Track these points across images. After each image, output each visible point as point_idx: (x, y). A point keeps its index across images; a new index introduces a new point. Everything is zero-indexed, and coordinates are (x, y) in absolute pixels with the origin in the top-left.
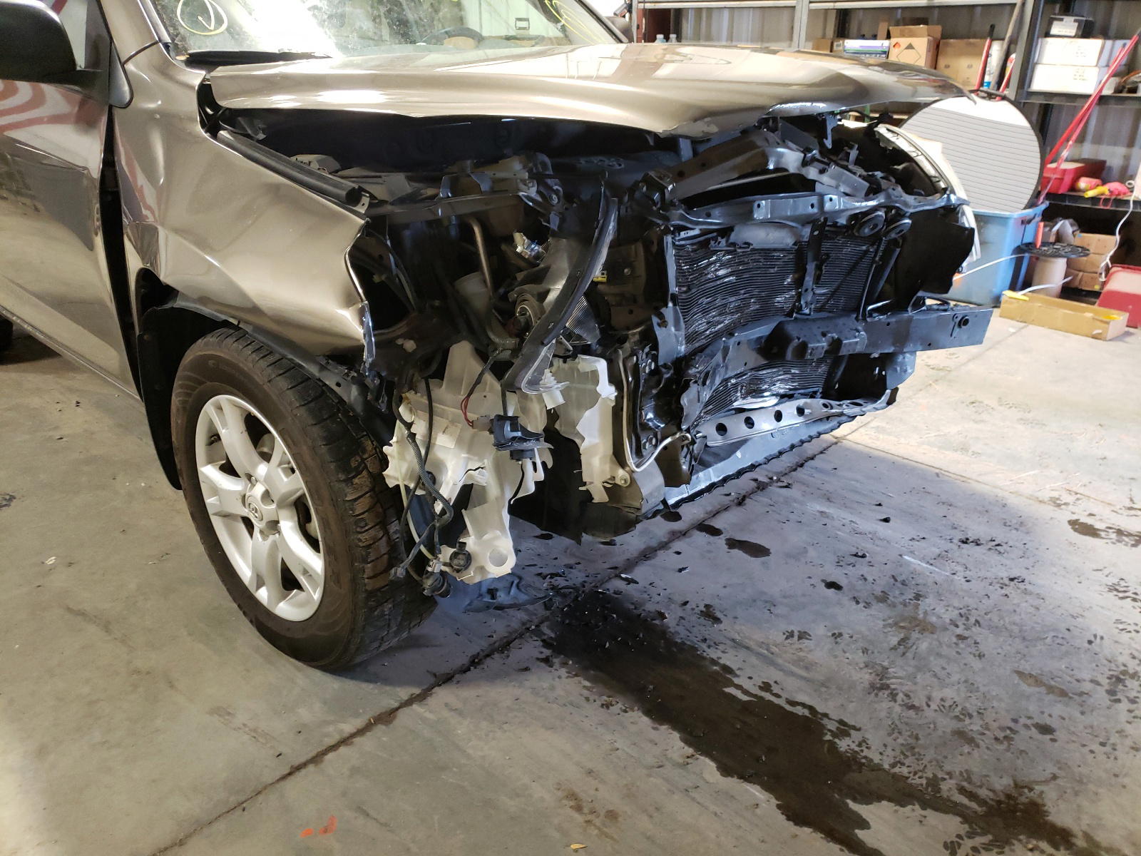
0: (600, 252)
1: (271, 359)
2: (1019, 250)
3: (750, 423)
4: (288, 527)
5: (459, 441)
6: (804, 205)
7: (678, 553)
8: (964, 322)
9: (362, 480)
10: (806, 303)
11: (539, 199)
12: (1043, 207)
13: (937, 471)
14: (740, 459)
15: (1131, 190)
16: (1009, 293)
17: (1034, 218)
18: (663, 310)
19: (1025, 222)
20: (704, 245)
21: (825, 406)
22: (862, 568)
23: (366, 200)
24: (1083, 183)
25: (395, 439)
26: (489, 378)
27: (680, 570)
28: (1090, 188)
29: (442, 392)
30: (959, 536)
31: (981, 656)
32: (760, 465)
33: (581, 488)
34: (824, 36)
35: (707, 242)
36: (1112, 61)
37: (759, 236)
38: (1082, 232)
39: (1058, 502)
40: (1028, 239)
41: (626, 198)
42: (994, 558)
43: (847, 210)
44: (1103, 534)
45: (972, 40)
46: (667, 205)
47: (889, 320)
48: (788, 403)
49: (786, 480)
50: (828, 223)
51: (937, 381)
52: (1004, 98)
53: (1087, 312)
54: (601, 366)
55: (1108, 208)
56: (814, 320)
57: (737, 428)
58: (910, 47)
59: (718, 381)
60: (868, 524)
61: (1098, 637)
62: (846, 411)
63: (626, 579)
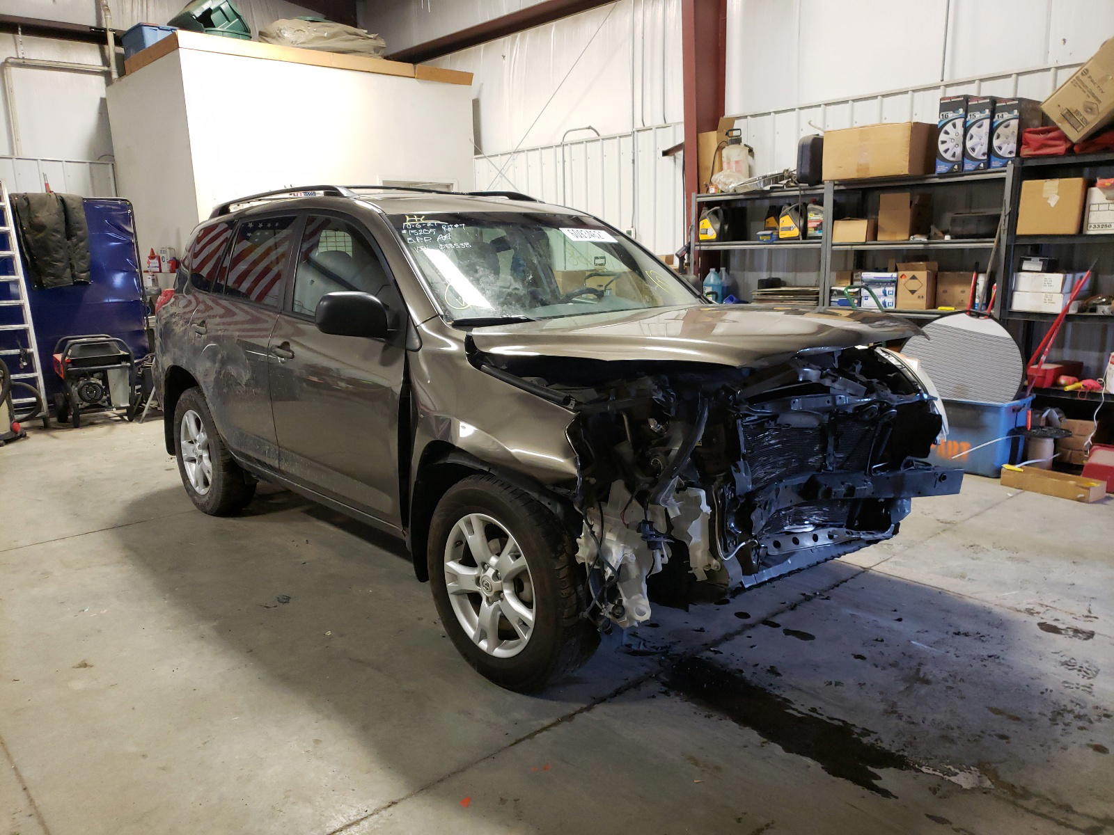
0: (700, 429)
1: (510, 490)
2: (1012, 432)
3: (796, 541)
4: (507, 593)
5: (619, 538)
6: (823, 401)
7: (750, 637)
8: (943, 478)
9: (563, 558)
10: (830, 463)
11: (663, 400)
12: (1030, 399)
13: (940, 590)
14: (790, 564)
15: (1102, 385)
16: (1007, 466)
17: (1024, 406)
18: (738, 462)
19: (1016, 410)
20: (761, 425)
21: (848, 533)
22: (881, 647)
23: (573, 402)
24: (1063, 380)
25: (583, 534)
26: (634, 501)
27: (752, 647)
28: (1069, 384)
29: (607, 508)
30: (953, 630)
31: (963, 698)
32: (804, 569)
33: (689, 572)
34: (845, 269)
35: (763, 423)
36: (1075, 287)
37: (796, 420)
38: (1068, 418)
39: (1032, 611)
40: (1020, 424)
41: (713, 398)
42: (979, 643)
43: (852, 404)
44: (1063, 632)
45: (962, 273)
46: (737, 402)
47: (889, 476)
48: (821, 530)
49: (826, 595)
50: (840, 412)
51: (944, 530)
52: (991, 316)
53: (1071, 481)
54: (703, 493)
55: (1084, 399)
56: (836, 474)
57: (788, 545)
58: (914, 278)
59: (773, 510)
60: (887, 622)
61: (1049, 691)
62: (862, 537)
63: (714, 651)
